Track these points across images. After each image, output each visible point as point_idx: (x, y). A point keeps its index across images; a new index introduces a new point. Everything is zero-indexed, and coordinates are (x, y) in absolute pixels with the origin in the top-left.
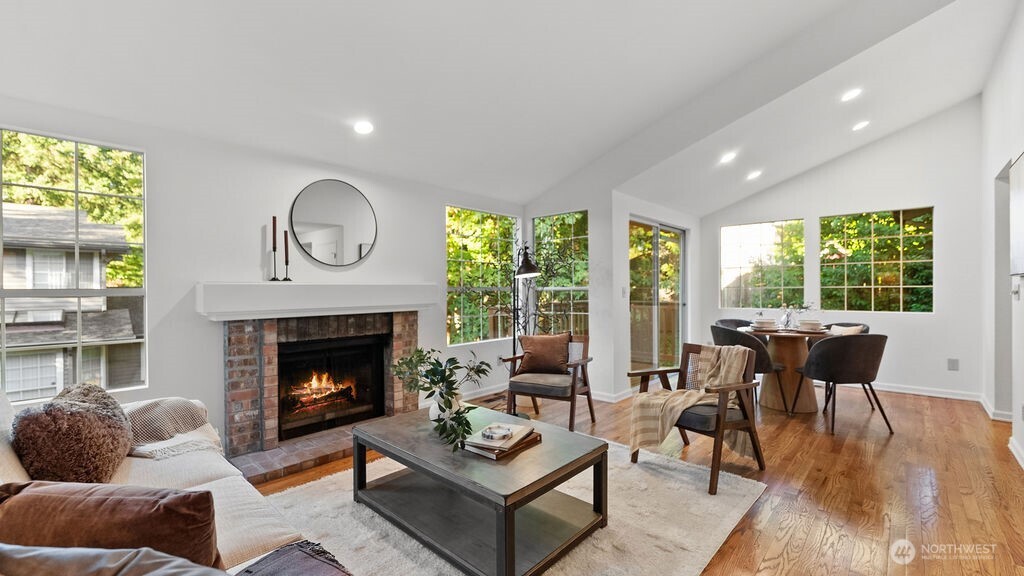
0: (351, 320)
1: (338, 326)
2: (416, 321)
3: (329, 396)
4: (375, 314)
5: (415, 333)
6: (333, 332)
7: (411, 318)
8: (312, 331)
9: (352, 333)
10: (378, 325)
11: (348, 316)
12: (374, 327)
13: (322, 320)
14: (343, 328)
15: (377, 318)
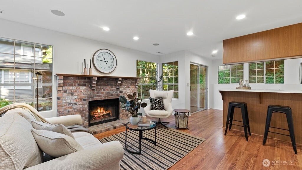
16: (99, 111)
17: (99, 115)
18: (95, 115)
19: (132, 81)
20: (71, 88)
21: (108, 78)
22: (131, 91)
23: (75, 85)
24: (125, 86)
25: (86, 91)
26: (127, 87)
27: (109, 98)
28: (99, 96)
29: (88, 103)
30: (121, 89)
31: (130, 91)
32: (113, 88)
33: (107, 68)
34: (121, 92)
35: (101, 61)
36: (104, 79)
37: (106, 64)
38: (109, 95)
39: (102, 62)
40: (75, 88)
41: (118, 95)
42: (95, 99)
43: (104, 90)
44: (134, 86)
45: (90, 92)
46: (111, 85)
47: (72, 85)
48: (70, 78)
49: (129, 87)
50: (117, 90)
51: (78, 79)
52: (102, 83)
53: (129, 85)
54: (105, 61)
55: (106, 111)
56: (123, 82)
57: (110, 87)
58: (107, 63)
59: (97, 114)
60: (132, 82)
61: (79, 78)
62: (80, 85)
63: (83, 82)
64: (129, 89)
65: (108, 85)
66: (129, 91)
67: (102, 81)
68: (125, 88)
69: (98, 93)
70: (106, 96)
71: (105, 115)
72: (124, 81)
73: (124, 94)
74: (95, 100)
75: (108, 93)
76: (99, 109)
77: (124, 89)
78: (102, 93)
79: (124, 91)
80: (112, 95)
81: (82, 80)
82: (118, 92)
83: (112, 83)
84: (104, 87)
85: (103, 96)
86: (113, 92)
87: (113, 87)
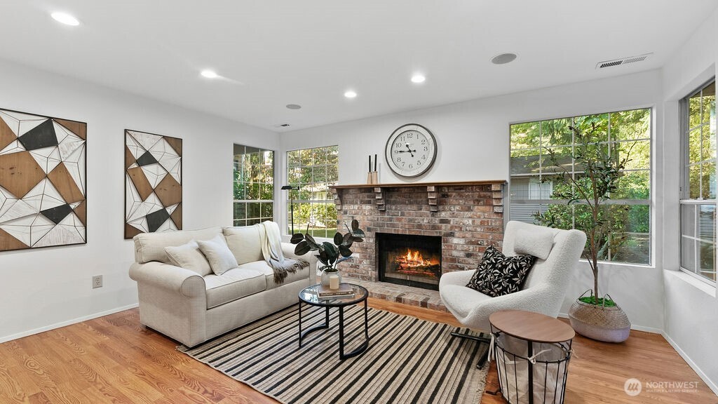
16: (409, 257)
17: (409, 265)
18: (403, 263)
19: (482, 194)
20: (352, 207)
21: (409, 187)
22: (478, 222)
23: (356, 203)
24: (457, 208)
25: (371, 214)
26: (462, 210)
27: (413, 233)
28: (393, 226)
29: (374, 236)
30: (443, 215)
31: (473, 222)
32: (422, 211)
33: (415, 165)
34: (443, 221)
35: (401, 152)
36: (403, 189)
37: (412, 156)
38: (413, 227)
39: (402, 154)
40: (356, 207)
41: (434, 227)
42: (387, 230)
43: (403, 214)
44: (487, 208)
45: (377, 216)
46: (417, 203)
47: (352, 203)
48: (351, 191)
49: (469, 209)
50: (433, 215)
51: (361, 193)
52: (400, 199)
53: (472, 203)
54: (410, 151)
55: (424, 259)
56: (451, 195)
57: (415, 207)
58: (413, 153)
59: (406, 262)
60: (480, 196)
61: (363, 190)
62: (363, 202)
63: (368, 197)
64: (469, 214)
65: (411, 203)
66: (470, 221)
67: (398, 196)
68: (458, 210)
69: (390, 220)
70: (407, 226)
71: (421, 267)
72: (454, 194)
73: (452, 227)
74: (386, 232)
75: (410, 220)
76: (409, 253)
77: (453, 215)
78: (399, 220)
79: (452, 219)
80: (420, 226)
81: (367, 194)
82: (436, 221)
83: (420, 200)
84: (403, 207)
85: (400, 226)
86: (423, 220)
87: (424, 207)
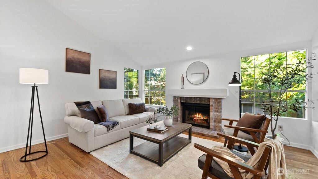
0: (198, 99)
1: (195, 100)
2: (221, 102)
3: (202, 120)
4: (205, 98)
5: (221, 105)
6: (193, 101)
7: (219, 100)
8: (188, 100)
9: (198, 102)
10: (206, 101)
11: (197, 98)
12: (205, 102)
13: (191, 98)
14: (196, 101)
15: (206, 99)
